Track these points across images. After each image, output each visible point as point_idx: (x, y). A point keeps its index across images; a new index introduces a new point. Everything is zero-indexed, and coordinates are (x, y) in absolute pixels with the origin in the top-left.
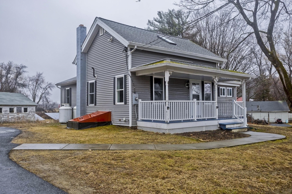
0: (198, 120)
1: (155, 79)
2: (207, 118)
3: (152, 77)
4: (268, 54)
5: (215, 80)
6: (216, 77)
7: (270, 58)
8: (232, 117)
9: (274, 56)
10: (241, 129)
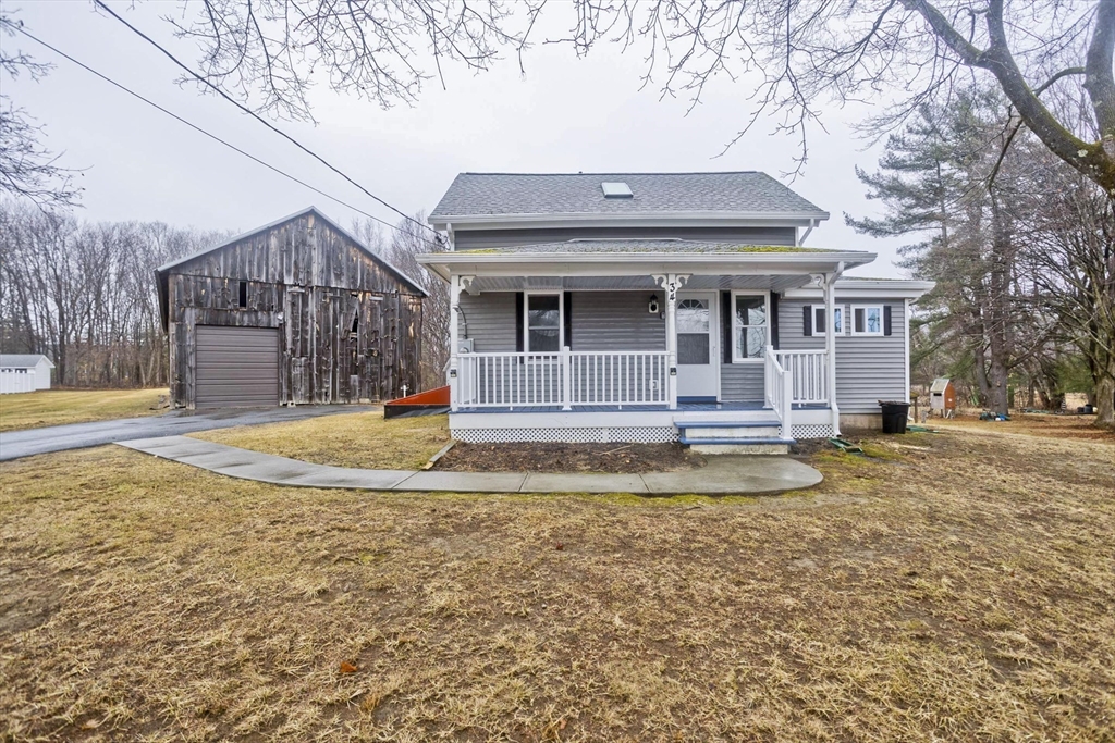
0: (575, 409)
1: (531, 298)
2: (624, 403)
3: (520, 296)
4: (1076, 156)
5: (664, 285)
6: (667, 275)
7: (1089, 169)
8: (763, 403)
9: (1105, 155)
10: (745, 447)
